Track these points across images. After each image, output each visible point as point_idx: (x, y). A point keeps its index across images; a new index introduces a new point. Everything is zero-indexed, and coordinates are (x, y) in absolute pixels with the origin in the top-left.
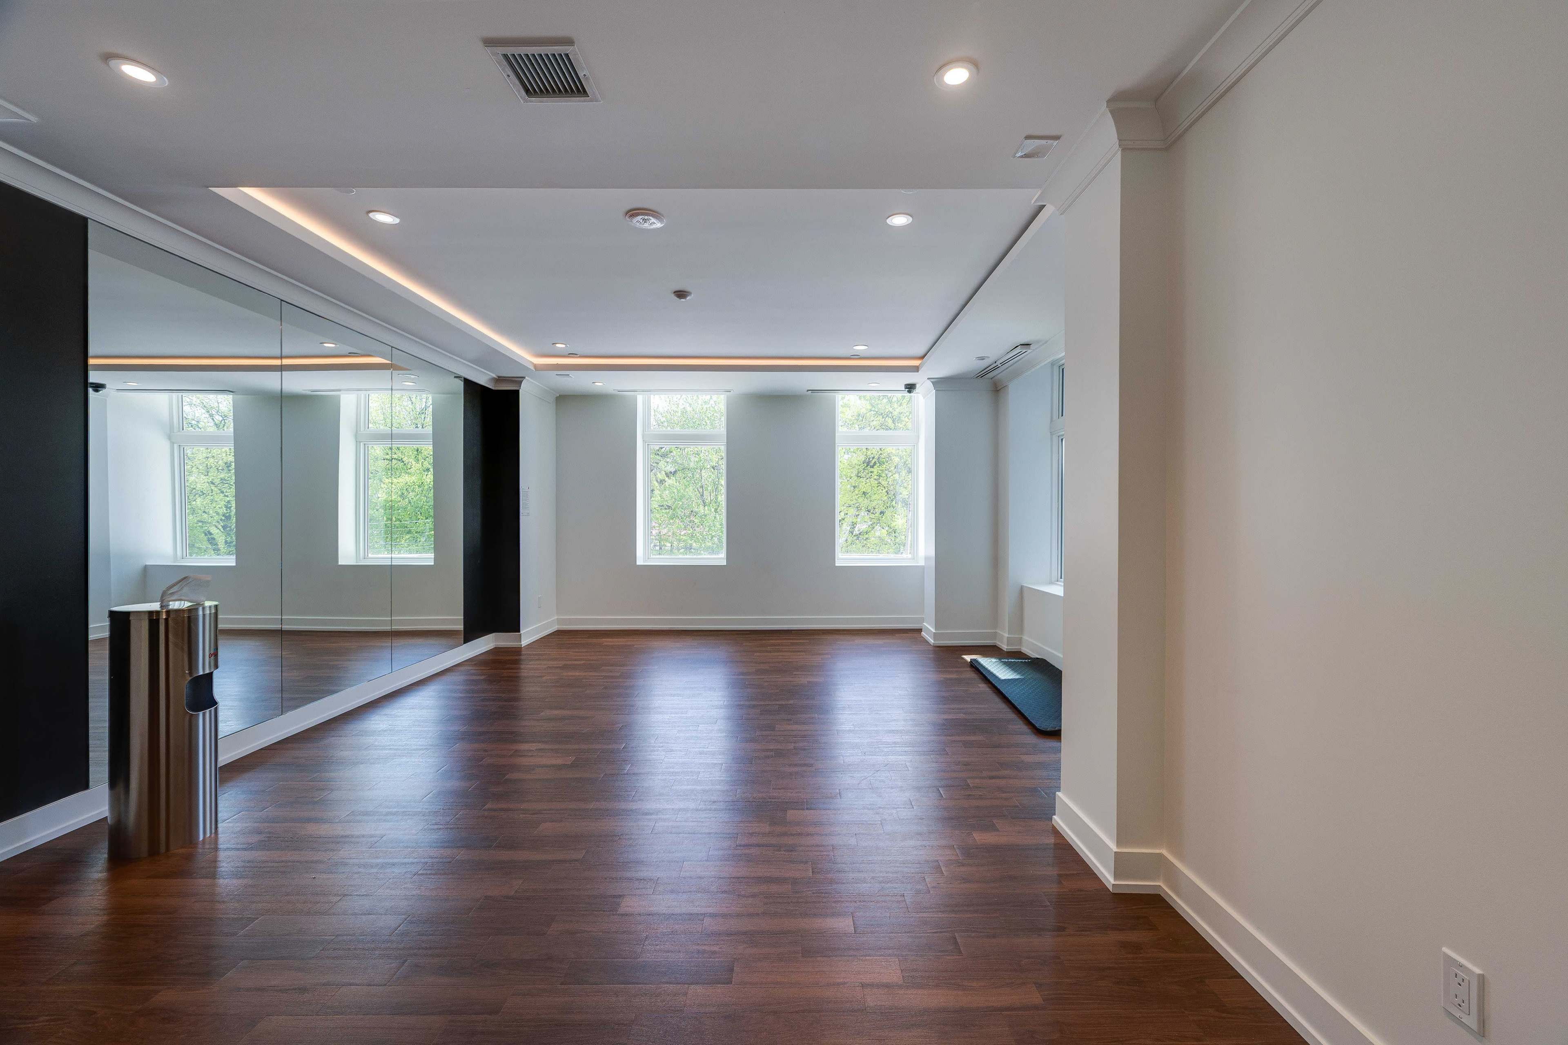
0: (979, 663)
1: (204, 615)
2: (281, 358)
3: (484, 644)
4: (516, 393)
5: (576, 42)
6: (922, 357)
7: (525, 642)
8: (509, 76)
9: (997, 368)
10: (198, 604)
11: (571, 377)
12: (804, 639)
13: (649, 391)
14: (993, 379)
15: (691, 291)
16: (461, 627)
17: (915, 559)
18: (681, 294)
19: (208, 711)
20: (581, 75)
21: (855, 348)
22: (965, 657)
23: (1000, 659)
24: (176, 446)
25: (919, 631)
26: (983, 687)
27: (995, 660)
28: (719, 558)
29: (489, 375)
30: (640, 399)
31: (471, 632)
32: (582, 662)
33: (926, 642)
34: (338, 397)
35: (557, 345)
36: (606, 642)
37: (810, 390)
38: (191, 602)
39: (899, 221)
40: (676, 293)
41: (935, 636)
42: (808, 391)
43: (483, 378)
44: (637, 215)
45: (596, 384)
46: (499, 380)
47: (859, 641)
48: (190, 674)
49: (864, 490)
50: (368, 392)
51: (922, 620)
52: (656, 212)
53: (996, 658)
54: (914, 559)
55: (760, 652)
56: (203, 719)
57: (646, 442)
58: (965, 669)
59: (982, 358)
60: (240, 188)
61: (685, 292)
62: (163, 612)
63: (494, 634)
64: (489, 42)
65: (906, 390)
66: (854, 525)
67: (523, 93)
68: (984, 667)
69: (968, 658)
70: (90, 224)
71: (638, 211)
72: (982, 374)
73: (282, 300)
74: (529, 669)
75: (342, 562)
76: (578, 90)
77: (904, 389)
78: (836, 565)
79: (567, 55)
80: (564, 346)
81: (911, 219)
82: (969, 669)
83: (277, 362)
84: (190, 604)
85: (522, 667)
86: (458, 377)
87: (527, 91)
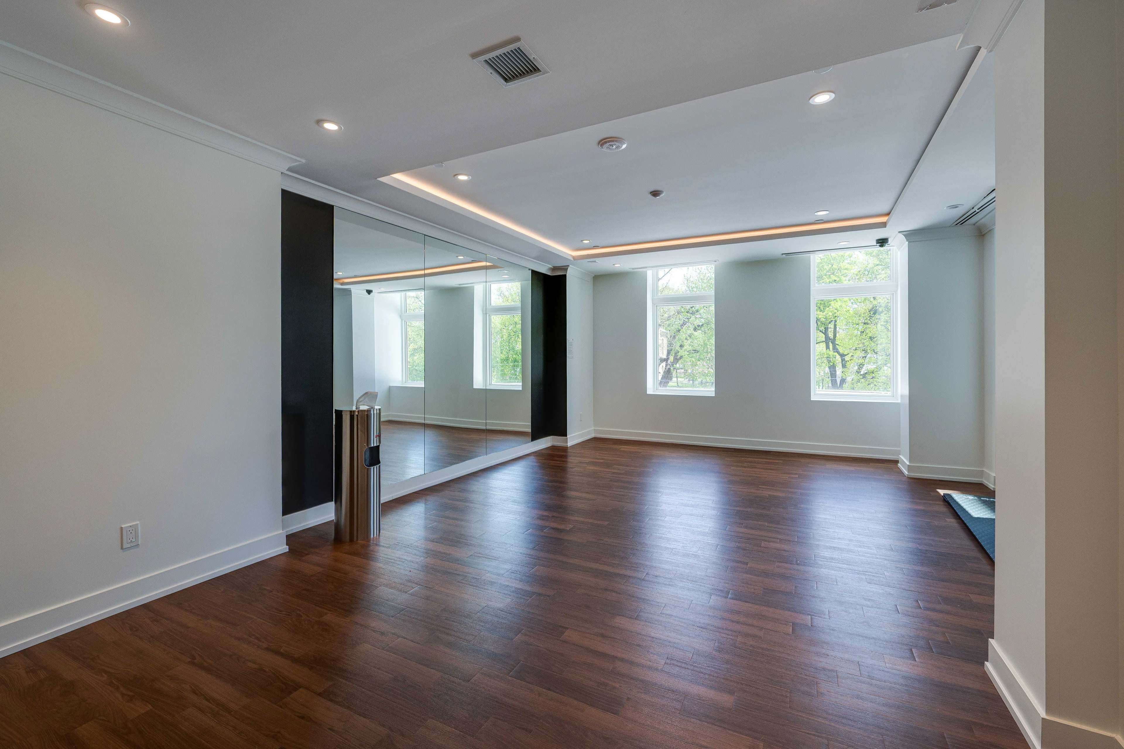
0: (953, 499)
1: (377, 413)
2: (425, 269)
3: (544, 443)
4: (565, 276)
5: (522, 38)
6: (888, 214)
7: (570, 444)
8: (491, 73)
9: (975, 214)
10: (372, 408)
11: (597, 262)
12: (778, 460)
13: (656, 266)
14: (976, 225)
15: (663, 191)
16: (529, 430)
17: (895, 396)
18: (655, 194)
19: (375, 467)
20: (532, 59)
21: (816, 214)
22: (939, 490)
23: (979, 497)
24: (403, 322)
25: (896, 462)
26: (952, 521)
27: (973, 498)
28: (709, 391)
29: (547, 266)
30: (650, 273)
31: (536, 434)
32: (602, 461)
33: (901, 473)
34: (473, 287)
35: (584, 242)
36: (624, 448)
37: (784, 254)
38: (369, 406)
39: (822, 99)
40: (651, 194)
41: (909, 468)
42: (783, 254)
43: (544, 269)
44: (606, 143)
45: (616, 265)
46: (555, 269)
47: (831, 466)
48: (368, 445)
49: (870, 335)
50: (490, 283)
51: (899, 453)
52: (617, 138)
53: (975, 496)
54: (893, 396)
55: (737, 466)
56: (374, 470)
57: (654, 304)
58: (938, 503)
59: (955, 207)
60: (392, 175)
61: (659, 191)
62: (356, 411)
63: (551, 437)
64: (475, 55)
65: (878, 244)
66: (861, 366)
67: (503, 81)
68: (957, 503)
69: (942, 492)
70: (335, 210)
71: (606, 140)
72: (962, 221)
73: (425, 235)
74: (573, 462)
75: (475, 386)
76: (532, 69)
77: (876, 245)
78: (811, 399)
79: (519, 48)
80: (588, 242)
81: (833, 95)
82: (941, 503)
83: (422, 272)
84: (369, 407)
85: (569, 460)
86: (529, 270)
87: (506, 80)
